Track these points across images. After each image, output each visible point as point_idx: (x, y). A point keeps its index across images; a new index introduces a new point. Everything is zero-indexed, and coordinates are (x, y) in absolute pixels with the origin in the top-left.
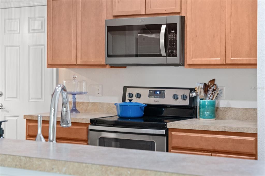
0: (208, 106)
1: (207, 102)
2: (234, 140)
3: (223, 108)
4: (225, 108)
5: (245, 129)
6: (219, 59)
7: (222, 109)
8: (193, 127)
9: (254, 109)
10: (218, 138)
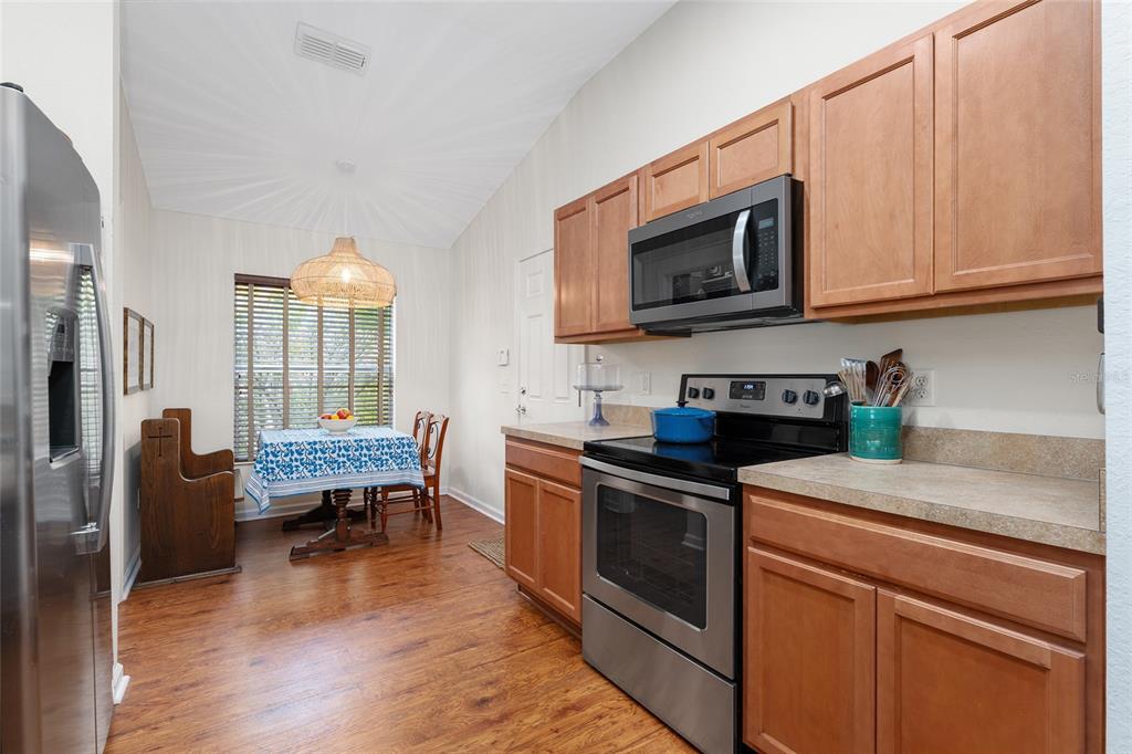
0: (878, 422)
1: (873, 411)
2: (970, 558)
3: (926, 429)
4: (935, 429)
5: (1025, 526)
6: (912, 280)
7: (923, 432)
8: (811, 489)
9: (1040, 437)
10: (899, 541)
